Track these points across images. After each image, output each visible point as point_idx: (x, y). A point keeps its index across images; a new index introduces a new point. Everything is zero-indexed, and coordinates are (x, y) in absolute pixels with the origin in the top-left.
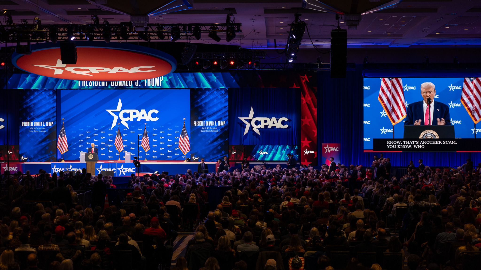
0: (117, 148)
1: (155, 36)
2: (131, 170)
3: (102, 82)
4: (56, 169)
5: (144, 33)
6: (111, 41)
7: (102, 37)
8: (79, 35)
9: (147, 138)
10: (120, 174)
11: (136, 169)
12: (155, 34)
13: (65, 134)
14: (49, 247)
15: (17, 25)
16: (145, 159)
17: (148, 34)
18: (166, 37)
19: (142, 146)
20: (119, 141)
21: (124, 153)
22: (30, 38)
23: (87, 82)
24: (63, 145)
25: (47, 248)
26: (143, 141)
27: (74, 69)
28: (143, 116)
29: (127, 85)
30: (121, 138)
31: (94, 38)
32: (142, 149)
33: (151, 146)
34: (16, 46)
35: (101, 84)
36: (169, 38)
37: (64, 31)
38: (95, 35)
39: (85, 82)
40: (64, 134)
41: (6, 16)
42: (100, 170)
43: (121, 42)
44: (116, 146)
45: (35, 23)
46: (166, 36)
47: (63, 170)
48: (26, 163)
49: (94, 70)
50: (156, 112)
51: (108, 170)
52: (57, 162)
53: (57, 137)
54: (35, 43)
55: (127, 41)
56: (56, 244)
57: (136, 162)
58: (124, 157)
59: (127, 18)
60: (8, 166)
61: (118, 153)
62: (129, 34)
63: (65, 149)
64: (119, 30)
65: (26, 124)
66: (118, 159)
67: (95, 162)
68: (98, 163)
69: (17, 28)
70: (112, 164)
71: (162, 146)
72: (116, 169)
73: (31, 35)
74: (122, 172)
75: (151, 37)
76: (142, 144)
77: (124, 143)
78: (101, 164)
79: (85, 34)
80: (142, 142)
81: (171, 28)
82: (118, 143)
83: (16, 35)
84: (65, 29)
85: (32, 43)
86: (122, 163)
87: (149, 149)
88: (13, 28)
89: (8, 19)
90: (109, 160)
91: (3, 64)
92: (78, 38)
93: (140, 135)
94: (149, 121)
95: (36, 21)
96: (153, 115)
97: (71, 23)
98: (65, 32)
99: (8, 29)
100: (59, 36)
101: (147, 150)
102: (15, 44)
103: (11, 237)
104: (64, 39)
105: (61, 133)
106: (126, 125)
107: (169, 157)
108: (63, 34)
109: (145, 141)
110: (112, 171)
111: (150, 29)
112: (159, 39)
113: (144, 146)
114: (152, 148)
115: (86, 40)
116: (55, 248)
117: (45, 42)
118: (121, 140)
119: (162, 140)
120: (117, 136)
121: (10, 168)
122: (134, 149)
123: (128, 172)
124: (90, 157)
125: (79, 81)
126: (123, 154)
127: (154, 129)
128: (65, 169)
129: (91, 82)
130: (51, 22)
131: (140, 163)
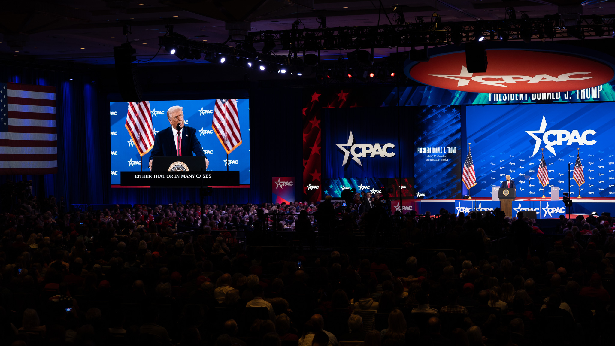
0: (540, 181)
1: (591, 31)
2: (560, 210)
3: (520, 95)
4: (461, 209)
5: (577, 29)
6: (532, 40)
7: (520, 36)
8: (489, 34)
9: (580, 168)
10: (545, 215)
11: (566, 208)
12: (590, 29)
13: (472, 163)
14: (454, 309)
15: (410, 24)
16: (578, 196)
17: (582, 29)
18: (607, 33)
19: (574, 178)
20: (543, 172)
21: (550, 188)
22: (428, 41)
23: (500, 95)
24: (469, 177)
25: (452, 311)
26: (575, 172)
27: (483, 79)
28: (575, 138)
29: (553, 98)
30: (545, 168)
31: (510, 37)
32: (574, 182)
33: (586, 178)
34: (409, 51)
35: (518, 98)
36: (610, 34)
37: (470, 29)
38: (511, 33)
39: (497, 95)
40: (470, 163)
41: (397, 13)
42: (518, 210)
43: (546, 41)
44: (539, 179)
45: (434, 20)
46: (606, 31)
47: (470, 209)
48: (422, 201)
49: (509, 79)
50: (593, 132)
51: (529, 210)
52: (462, 199)
53: (462, 167)
54: (433, 47)
55: (552, 40)
56: (463, 306)
57: (566, 199)
58: (550, 193)
59: (553, 10)
60: (401, 205)
61: (542, 187)
62: (555, 31)
63: (472, 182)
64: (543, 25)
65: (422, 151)
66: (543, 196)
67: (512, 200)
68: (515, 200)
69: (410, 28)
70: (534, 202)
71: (602, 178)
72: (539, 208)
73: (428, 36)
74: (547, 213)
75: (586, 34)
76: (574, 176)
77: (550, 175)
78: (519, 202)
79: (497, 32)
80: (574, 174)
81: (613, 20)
82: (542, 175)
83: (409, 37)
84: (472, 27)
85: (429, 47)
86: (548, 201)
87: (583, 182)
88: (405, 28)
89: (399, 17)
90: (531, 196)
91: (393, 74)
92: (489, 38)
93: (571, 164)
94: (584, 145)
95: (435, 18)
96: (589, 137)
97: (479, 19)
98: (471, 31)
99: (399, 29)
100: (464, 37)
101: (581, 183)
102: (408, 49)
103: (405, 294)
104: (470, 40)
105: (467, 162)
106: (553, 151)
107: (610, 193)
108: (469, 33)
109: (577, 172)
110: (534, 211)
111: (584, 23)
112: (596, 36)
113: (577, 178)
114: (587, 182)
115: (499, 40)
116: (462, 311)
117: (447, 45)
118: (546, 170)
119: (602, 171)
120: (540, 166)
121: (403, 206)
122: (563, 182)
123: (556, 213)
124: (505, 193)
125: (490, 94)
126: (548, 189)
127: (590, 156)
128: (473, 209)
129: (505, 95)
130: (453, 18)
131: (572, 200)
